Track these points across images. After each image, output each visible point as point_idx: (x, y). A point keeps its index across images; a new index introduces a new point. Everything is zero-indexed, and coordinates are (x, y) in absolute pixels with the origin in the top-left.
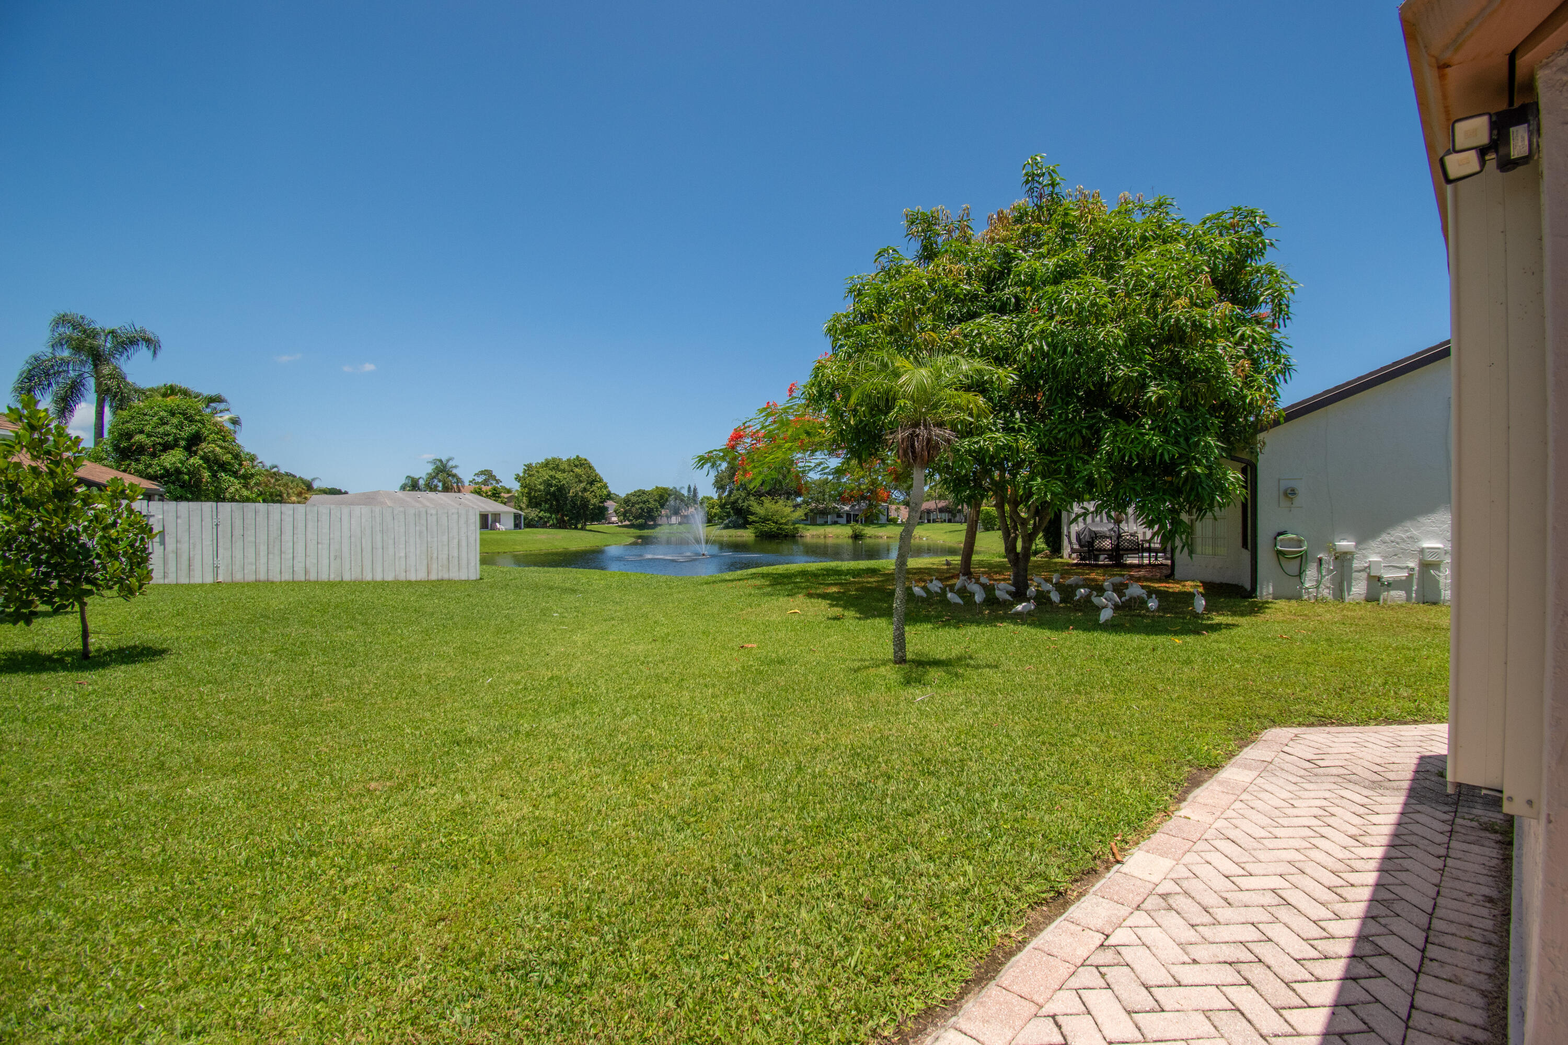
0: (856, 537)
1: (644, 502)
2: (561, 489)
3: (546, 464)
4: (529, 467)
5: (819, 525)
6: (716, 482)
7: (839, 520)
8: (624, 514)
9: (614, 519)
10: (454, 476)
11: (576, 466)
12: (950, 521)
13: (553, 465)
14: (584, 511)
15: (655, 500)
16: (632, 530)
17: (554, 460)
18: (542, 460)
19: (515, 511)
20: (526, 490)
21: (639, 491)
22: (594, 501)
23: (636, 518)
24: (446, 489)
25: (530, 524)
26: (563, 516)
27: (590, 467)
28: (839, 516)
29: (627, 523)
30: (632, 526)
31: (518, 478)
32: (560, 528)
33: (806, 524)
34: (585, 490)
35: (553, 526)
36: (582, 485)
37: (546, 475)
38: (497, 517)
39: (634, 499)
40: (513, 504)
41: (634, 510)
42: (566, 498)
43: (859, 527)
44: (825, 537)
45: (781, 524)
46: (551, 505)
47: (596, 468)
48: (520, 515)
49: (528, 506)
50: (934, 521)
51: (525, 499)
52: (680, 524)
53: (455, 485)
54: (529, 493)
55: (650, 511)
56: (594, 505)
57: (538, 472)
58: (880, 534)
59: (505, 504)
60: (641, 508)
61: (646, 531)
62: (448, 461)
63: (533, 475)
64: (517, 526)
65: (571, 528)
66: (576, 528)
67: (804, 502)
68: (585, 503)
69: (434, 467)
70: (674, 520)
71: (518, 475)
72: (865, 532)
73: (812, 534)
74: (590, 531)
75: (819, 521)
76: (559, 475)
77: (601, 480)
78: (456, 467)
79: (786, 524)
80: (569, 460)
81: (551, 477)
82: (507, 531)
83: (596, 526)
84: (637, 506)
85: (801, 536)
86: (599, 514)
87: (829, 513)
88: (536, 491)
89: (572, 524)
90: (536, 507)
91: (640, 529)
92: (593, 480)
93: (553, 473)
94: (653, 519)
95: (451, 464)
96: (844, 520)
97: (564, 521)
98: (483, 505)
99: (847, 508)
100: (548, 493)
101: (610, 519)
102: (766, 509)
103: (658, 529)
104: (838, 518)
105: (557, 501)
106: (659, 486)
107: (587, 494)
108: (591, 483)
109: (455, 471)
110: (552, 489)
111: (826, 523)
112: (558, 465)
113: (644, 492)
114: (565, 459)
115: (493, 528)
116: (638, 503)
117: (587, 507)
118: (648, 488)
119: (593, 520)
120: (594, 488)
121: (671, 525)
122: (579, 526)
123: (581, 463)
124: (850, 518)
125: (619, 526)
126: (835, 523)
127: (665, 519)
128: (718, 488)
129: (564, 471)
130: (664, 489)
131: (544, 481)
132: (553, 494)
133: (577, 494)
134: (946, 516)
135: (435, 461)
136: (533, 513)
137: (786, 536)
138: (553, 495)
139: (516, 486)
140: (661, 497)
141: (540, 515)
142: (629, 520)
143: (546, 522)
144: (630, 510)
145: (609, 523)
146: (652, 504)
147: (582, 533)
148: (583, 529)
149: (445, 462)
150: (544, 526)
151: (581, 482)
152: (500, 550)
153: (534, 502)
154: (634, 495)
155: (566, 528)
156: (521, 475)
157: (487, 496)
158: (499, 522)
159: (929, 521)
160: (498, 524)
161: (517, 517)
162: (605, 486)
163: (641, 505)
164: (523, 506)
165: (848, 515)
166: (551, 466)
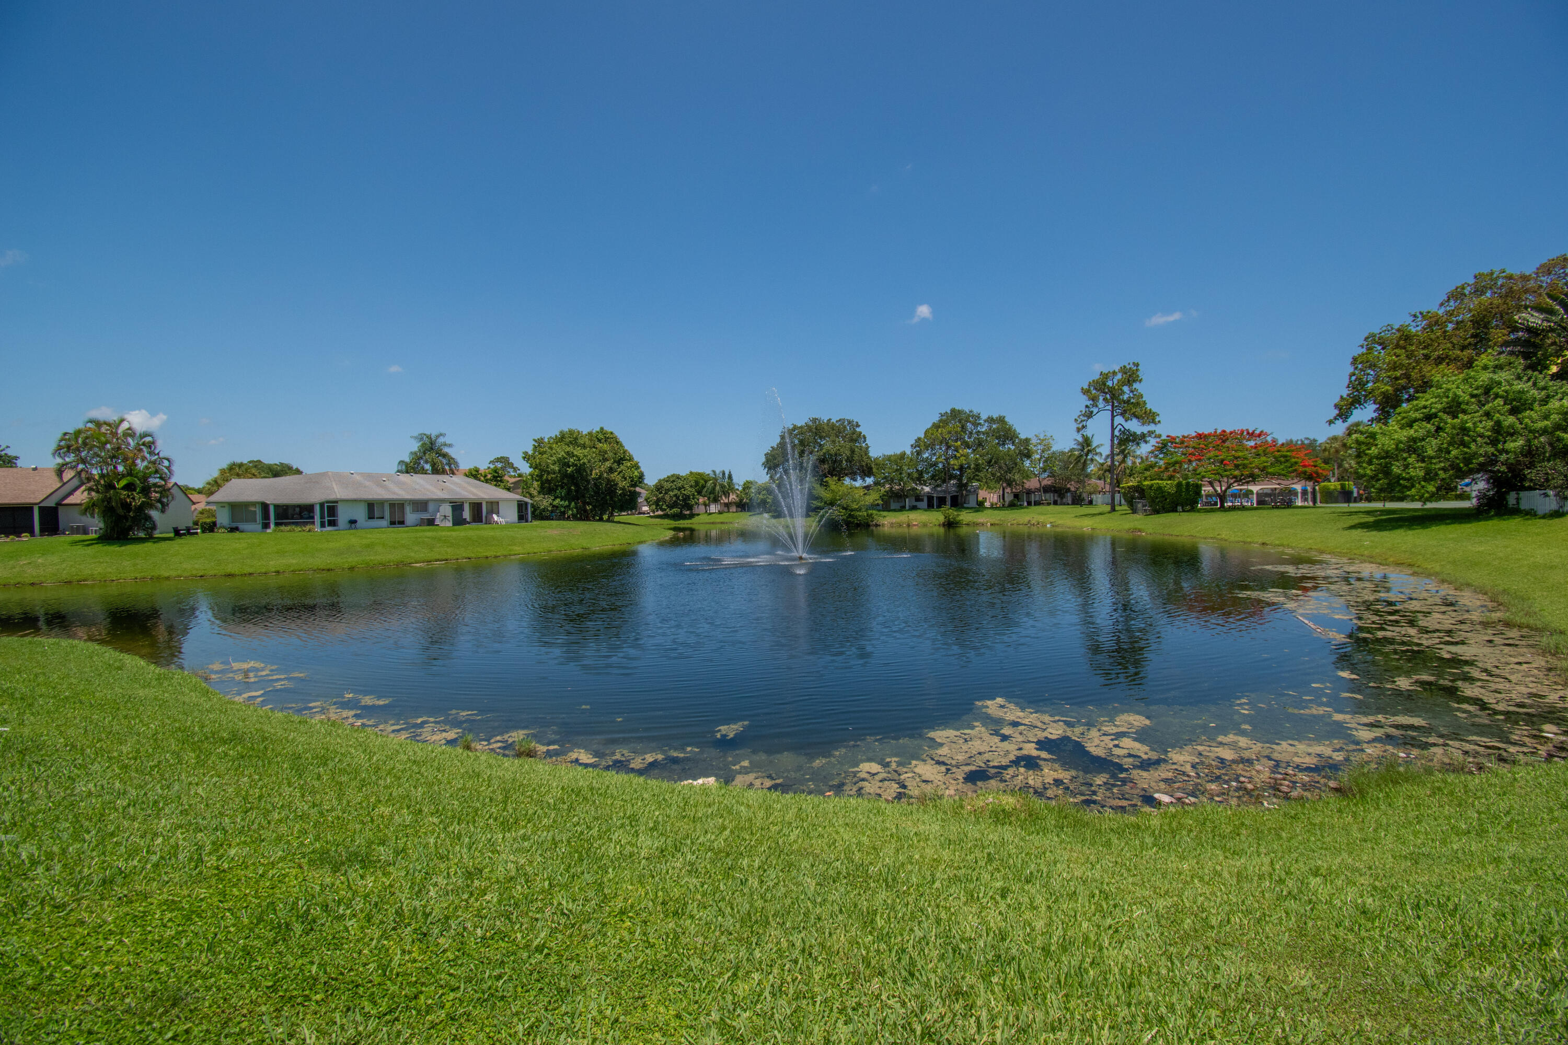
0: (950, 524)
1: (679, 489)
2: (581, 470)
3: (561, 438)
4: (539, 443)
5: (895, 510)
6: (768, 461)
7: (918, 504)
8: (657, 503)
9: (645, 509)
10: (445, 455)
11: (600, 441)
12: (1055, 503)
13: (570, 439)
14: (611, 498)
15: (691, 486)
16: (666, 522)
17: (571, 432)
18: (555, 433)
19: (518, 497)
20: (537, 472)
21: (673, 476)
22: (623, 484)
23: (671, 507)
24: (436, 471)
25: (540, 515)
26: (585, 503)
27: (617, 443)
28: (918, 499)
29: (660, 513)
30: (666, 516)
31: (526, 457)
32: (581, 519)
33: (879, 511)
34: (611, 470)
35: (575, 518)
36: (608, 464)
37: (561, 451)
38: (494, 506)
39: (667, 485)
40: (520, 490)
41: (667, 498)
42: (588, 482)
43: (952, 513)
44: (909, 525)
45: (852, 510)
46: (569, 491)
47: (624, 443)
48: (526, 504)
49: (539, 493)
50: (1037, 503)
51: (536, 484)
52: (720, 513)
54: (540, 476)
55: (686, 498)
56: (623, 489)
57: (551, 448)
58: (981, 520)
59: (508, 489)
60: (675, 495)
61: (681, 522)
62: (438, 437)
63: (545, 453)
64: (522, 517)
65: (595, 520)
66: (601, 519)
67: (876, 484)
68: (611, 487)
69: (420, 444)
70: (713, 508)
71: (526, 453)
72: (960, 518)
73: (890, 522)
74: (619, 522)
75: (893, 506)
76: (578, 452)
77: (631, 459)
78: (450, 446)
79: (859, 510)
80: (590, 434)
81: (568, 453)
82: (509, 525)
83: (624, 517)
84: (671, 493)
85: (877, 525)
86: (629, 502)
87: (907, 496)
88: (549, 473)
89: (595, 515)
90: (549, 494)
91: (675, 521)
92: (622, 458)
93: (570, 449)
94: (690, 508)
95: (441, 440)
96: (924, 504)
97: (585, 511)
98: (475, 491)
99: (927, 489)
100: (565, 475)
101: (640, 508)
102: (833, 491)
103: (695, 520)
104: (916, 501)
105: (576, 485)
106: (694, 471)
107: (614, 476)
108: (619, 462)
109: (446, 450)
110: (570, 470)
111: (902, 509)
112: (576, 439)
113: (678, 477)
114: (585, 432)
115: (489, 521)
116: (672, 490)
117: (614, 492)
118: (683, 472)
119: (622, 509)
120: (622, 467)
121: (710, 514)
122: (605, 517)
123: (606, 437)
124: (933, 503)
125: (651, 517)
126: (914, 508)
127: (702, 508)
128: (770, 469)
129: (584, 446)
130: (699, 474)
131: (559, 460)
133: (600, 477)
134: (1050, 497)
135: (420, 438)
136: (545, 502)
137: (858, 525)
138: (571, 477)
139: (525, 469)
140: (697, 483)
141: (555, 503)
142: (663, 510)
143: (564, 513)
144: (663, 498)
145: (640, 513)
146: (689, 491)
148: (608, 520)
149: (433, 439)
150: (562, 516)
151: (605, 460)
152: (488, 554)
153: (547, 488)
154: (667, 480)
155: (588, 520)
156: (530, 453)
157: (487, 481)
158: (498, 514)
159: (1029, 504)
160: (495, 517)
161: (521, 506)
162: (637, 467)
163: (676, 492)
164: (535, 493)
165: (930, 499)
166: (567, 440)
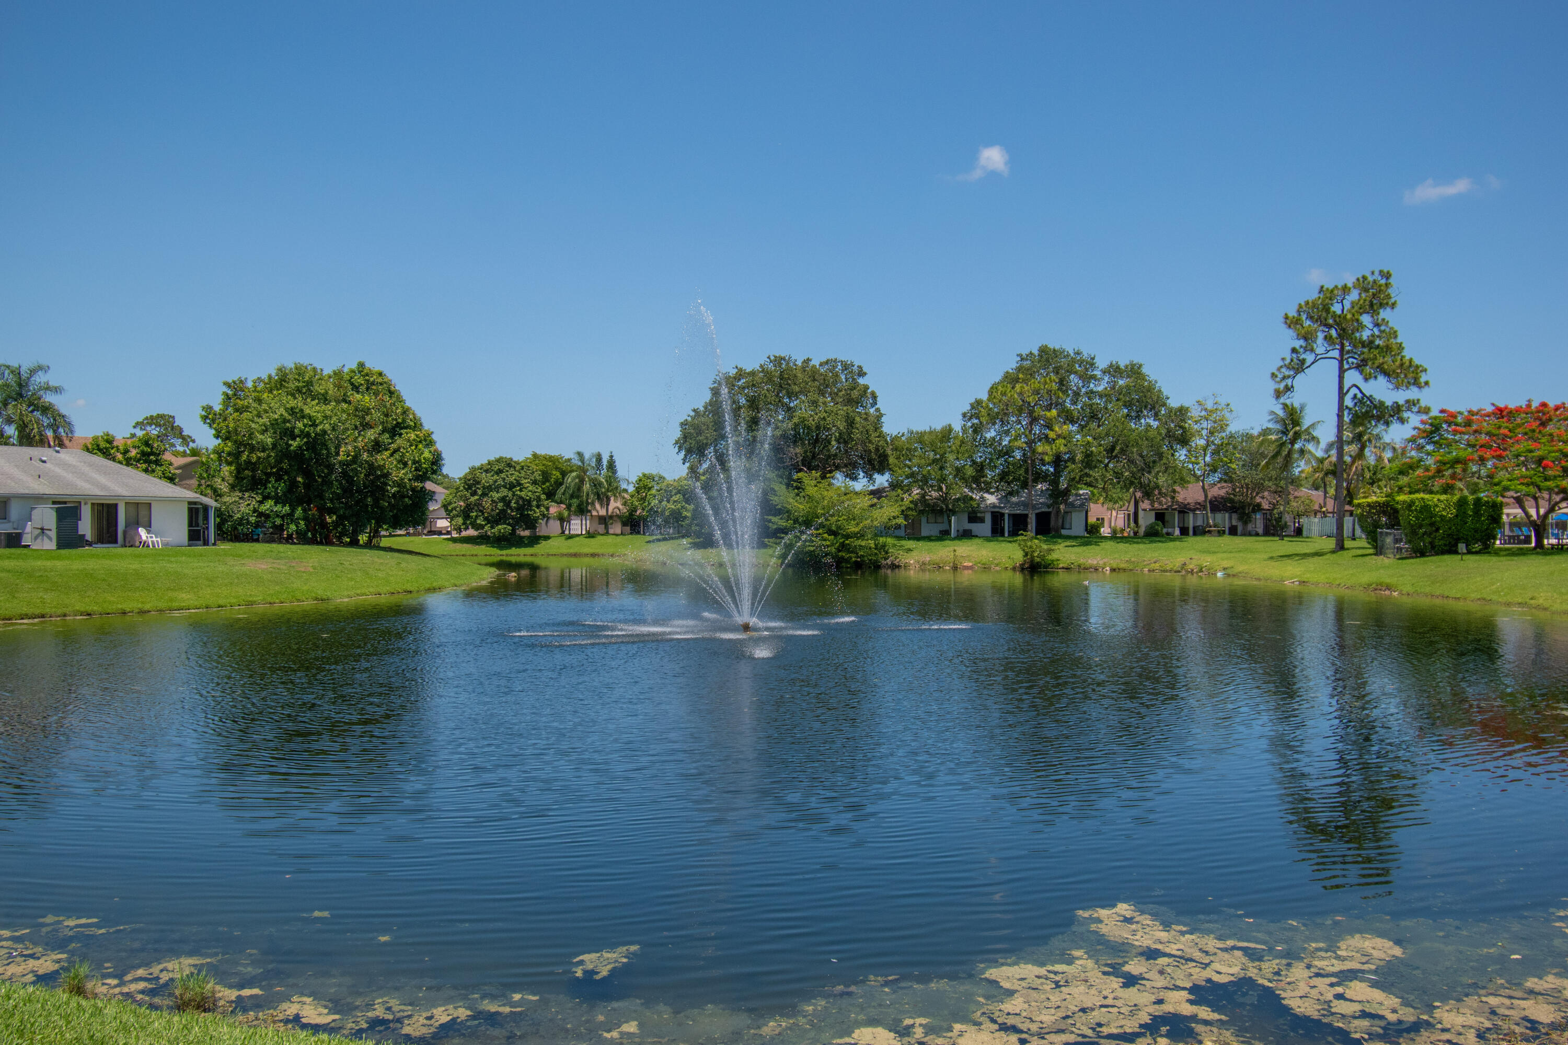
0: (1034, 568)
1: (511, 487)
2: (316, 443)
3: (280, 382)
4: (236, 390)
5: (929, 539)
6: (685, 437)
7: (975, 527)
8: (466, 514)
9: (443, 523)
10: (46, 409)
11: (356, 388)
12: (1233, 531)
13: (297, 382)
14: (376, 501)
15: (535, 482)
16: (483, 550)
17: (300, 370)
19: (191, 495)
20: (229, 447)
21: (499, 460)
22: (400, 474)
23: (494, 521)
24: (27, 439)
25: (234, 531)
26: (323, 510)
27: (391, 393)
28: (974, 518)
29: (471, 532)
30: (482, 540)
31: (209, 417)
32: (313, 542)
33: (899, 538)
34: (377, 446)
35: (303, 539)
36: (371, 434)
37: (278, 407)
38: (141, 512)
40: (194, 482)
41: (487, 503)
42: (331, 467)
43: (1039, 546)
44: (955, 568)
45: (847, 537)
46: (293, 484)
47: (405, 395)
48: (206, 508)
49: (233, 487)
50: (1199, 531)
51: (226, 470)
52: (590, 535)
53: (50, 434)
54: (236, 455)
55: (525, 505)
56: (400, 484)
57: (259, 401)
58: (1092, 562)
59: (171, 479)
60: (503, 499)
61: (514, 551)
62: (33, 372)
63: (245, 409)
64: (196, 535)
65: (342, 544)
66: (354, 543)
67: (894, 486)
68: (378, 479)
70: (577, 526)
71: (208, 409)
72: (1054, 556)
73: (919, 560)
75: (927, 529)
76: (313, 409)
77: (417, 426)
78: (57, 390)
79: (860, 535)
80: (338, 374)
81: (292, 411)
82: (170, 550)
83: (400, 539)
84: (496, 495)
85: (894, 567)
86: (410, 511)
87: (953, 512)
88: (252, 449)
89: (342, 534)
90: (252, 489)
91: (501, 548)
92: (399, 424)
93: (297, 403)
94: (531, 524)
95: (40, 378)
96: (986, 527)
97: (324, 525)
98: (103, 480)
99: (991, 499)
100: (285, 454)
101: (433, 522)
102: (811, 498)
103: (542, 548)
104: (970, 521)
105: (307, 474)
106: (541, 452)
107: (382, 458)
108: (395, 430)
109: (49, 398)
110: (294, 444)
111: (944, 535)
112: (309, 383)
113: (510, 464)
114: (328, 371)
115: (130, 542)
116: (497, 489)
117: (382, 489)
118: (520, 455)
119: (396, 523)
120: (399, 441)
121: (571, 537)
122: (363, 538)
123: (368, 381)
124: (1003, 526)
125: (454, 540)
126: (966, 535)
127: (555, 525)
128: (689, 451)
129: (324, 398)
130: (551, 459)
131: (274, 424)
132: (297, 457)
133: (355, 460)
134: (1223, 519)
136: (244, 505)
137: (858, 566)
140: (546, 476)
141: (263, 508)
142: (477, 527)
143: (280, 528)
144: (478, 504)
145: (431, 533)
146: (529, 491)
147: (368, 556)
148: (369, 545)
149: (24, 375)
150: (277, 535)
151: (367, 426)
152: (127, 606)
153: (249, 478)
154: (488, 468)
155: (329, 543)
156: (217, 408)
157: (128, 462)
158: (148, 526)
159: (1184, 531)
160: (143, 532)
161: (196, 513)
162: (428, 441)
163: (504, 492)
164: (224, 487)
165: (997, 517)
166: (292, 385)
